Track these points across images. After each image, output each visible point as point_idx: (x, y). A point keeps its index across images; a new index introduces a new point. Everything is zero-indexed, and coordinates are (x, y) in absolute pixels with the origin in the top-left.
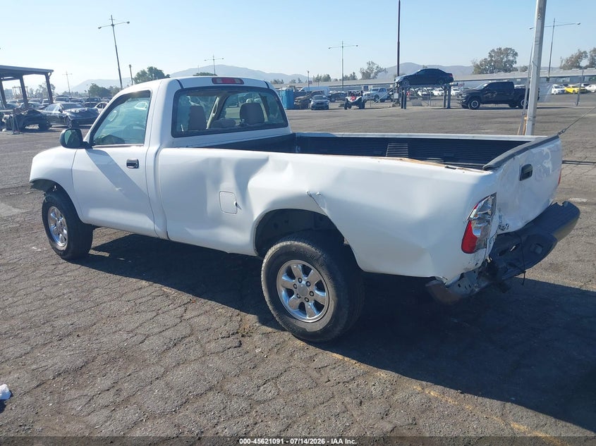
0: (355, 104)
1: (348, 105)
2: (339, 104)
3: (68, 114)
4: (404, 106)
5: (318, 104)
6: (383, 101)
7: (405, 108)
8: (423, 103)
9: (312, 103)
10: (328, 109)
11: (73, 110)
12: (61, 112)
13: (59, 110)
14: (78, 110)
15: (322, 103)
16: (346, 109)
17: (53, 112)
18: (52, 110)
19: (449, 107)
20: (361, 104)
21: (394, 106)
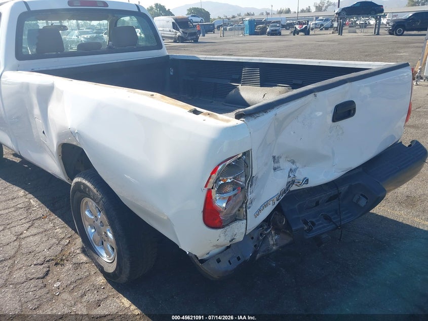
0: (302, 31)
1: (296, 32)
2: (290, 31)
3: (82, 39)
4: (340, 33)
5: (272, 31)
6: (327, 29)
7: (341, 35)
8: (357, 31)
9: (268, 30)
10: (280, 35)
11: (85, 36)
12: (78, 37)
13: (77, 36)
14: (89, 36)
15: (276, 30)
16: (294, 35)
17: (73, 37)
18: (72, 36)
19: (378, 34)
20: (306, 32)
21: (333, 33)
